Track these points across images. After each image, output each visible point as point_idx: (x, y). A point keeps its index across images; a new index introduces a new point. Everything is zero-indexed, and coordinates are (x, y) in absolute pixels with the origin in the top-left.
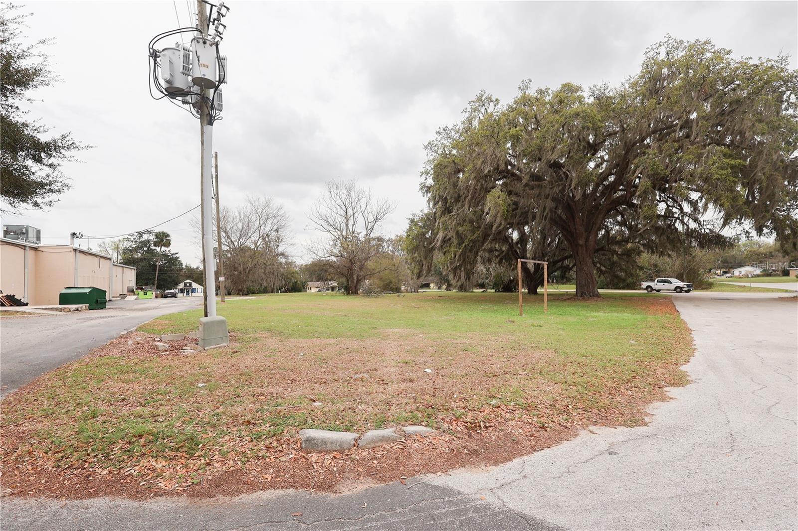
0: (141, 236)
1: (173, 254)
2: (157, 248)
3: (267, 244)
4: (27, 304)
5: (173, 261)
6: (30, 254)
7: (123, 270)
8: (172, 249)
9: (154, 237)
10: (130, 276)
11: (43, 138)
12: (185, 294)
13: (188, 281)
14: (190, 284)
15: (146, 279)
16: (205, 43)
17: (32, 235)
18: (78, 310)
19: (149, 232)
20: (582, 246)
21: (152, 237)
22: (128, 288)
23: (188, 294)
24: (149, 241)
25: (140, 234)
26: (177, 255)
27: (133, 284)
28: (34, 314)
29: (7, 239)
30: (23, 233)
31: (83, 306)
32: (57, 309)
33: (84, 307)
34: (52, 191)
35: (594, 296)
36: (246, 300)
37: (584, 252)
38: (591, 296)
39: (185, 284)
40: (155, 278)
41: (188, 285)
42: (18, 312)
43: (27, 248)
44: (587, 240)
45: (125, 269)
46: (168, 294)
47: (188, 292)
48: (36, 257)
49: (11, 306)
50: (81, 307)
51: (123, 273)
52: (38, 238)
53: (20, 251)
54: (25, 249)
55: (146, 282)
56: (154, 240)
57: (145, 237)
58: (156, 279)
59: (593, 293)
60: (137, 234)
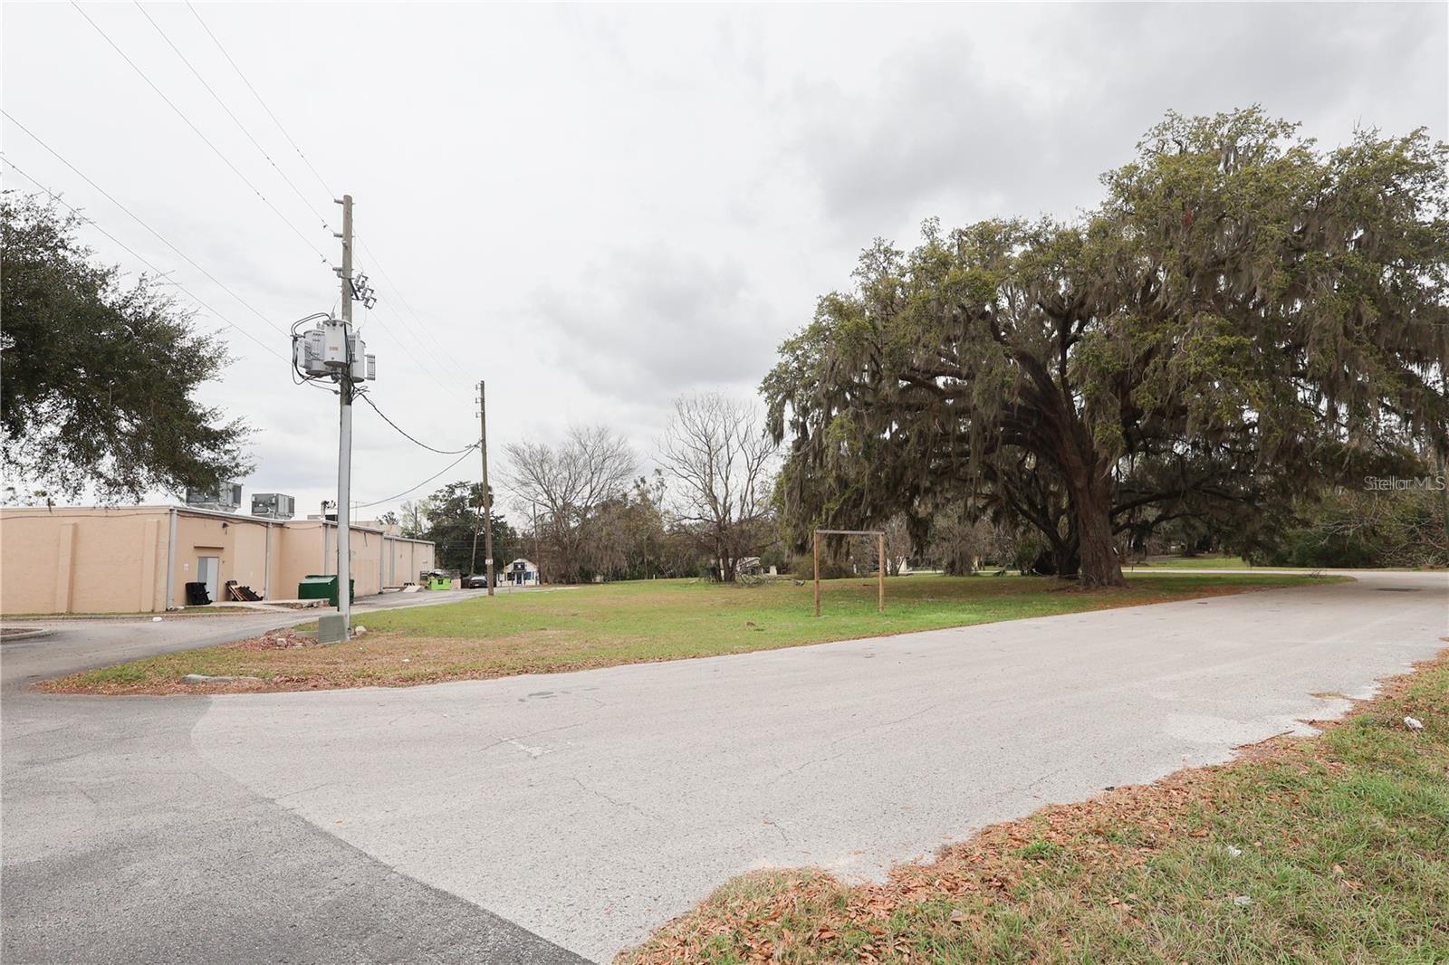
0: (452, 492)
1: (497, 518)
2: (474, 509)
3: (643, 495)
4: (261, 599)
5: (499, 527)
6: (274, 532)
7: (413, 546)
8: (496, 510)
9: (470, 492)
10: (426, 557)
11: (215, 426)
12: (515, 582)
13: (519, 560)
14: (523, 566)
15: (458, 559)
16: (334, 325)
17: (283, 508)
18: (312, 606)
19: (463, 485)
20: (1081, 490)
21: (467, 493)
22: (421, 573)
23: (519, 582)
24: (462, 499)
25: (452, 489)
26: (503, 520)
27: (430, 567)
28: (259, 610)
29: (256, 518)
30: (273, 504)
31: (321, 600)
32: (292, 606)
33: (322, 603)
34: (237, 475)
35: (1109, 584)
36: (567, 591)
37: (1087, 501)
38: (1103, 584)
39: (516, 566)
40: (471, 556)
41: (519, 566)
42: (243, 608)
43: (270, 526)
44: (1090, 480)
45: (415, 545)
46: (476, 582)
47: (519, 578)
48: (282, 537)
49: (244, 600)
50: (318, 603)
51: (413, 551)
52: (292, 510)
53: (260, 530)
54: (267, 527)
55: (459, 563)
56: (471, 497)
57: (458, 492)
58: (473, 558)
59: (1108, 578)
60: (446, 489)
